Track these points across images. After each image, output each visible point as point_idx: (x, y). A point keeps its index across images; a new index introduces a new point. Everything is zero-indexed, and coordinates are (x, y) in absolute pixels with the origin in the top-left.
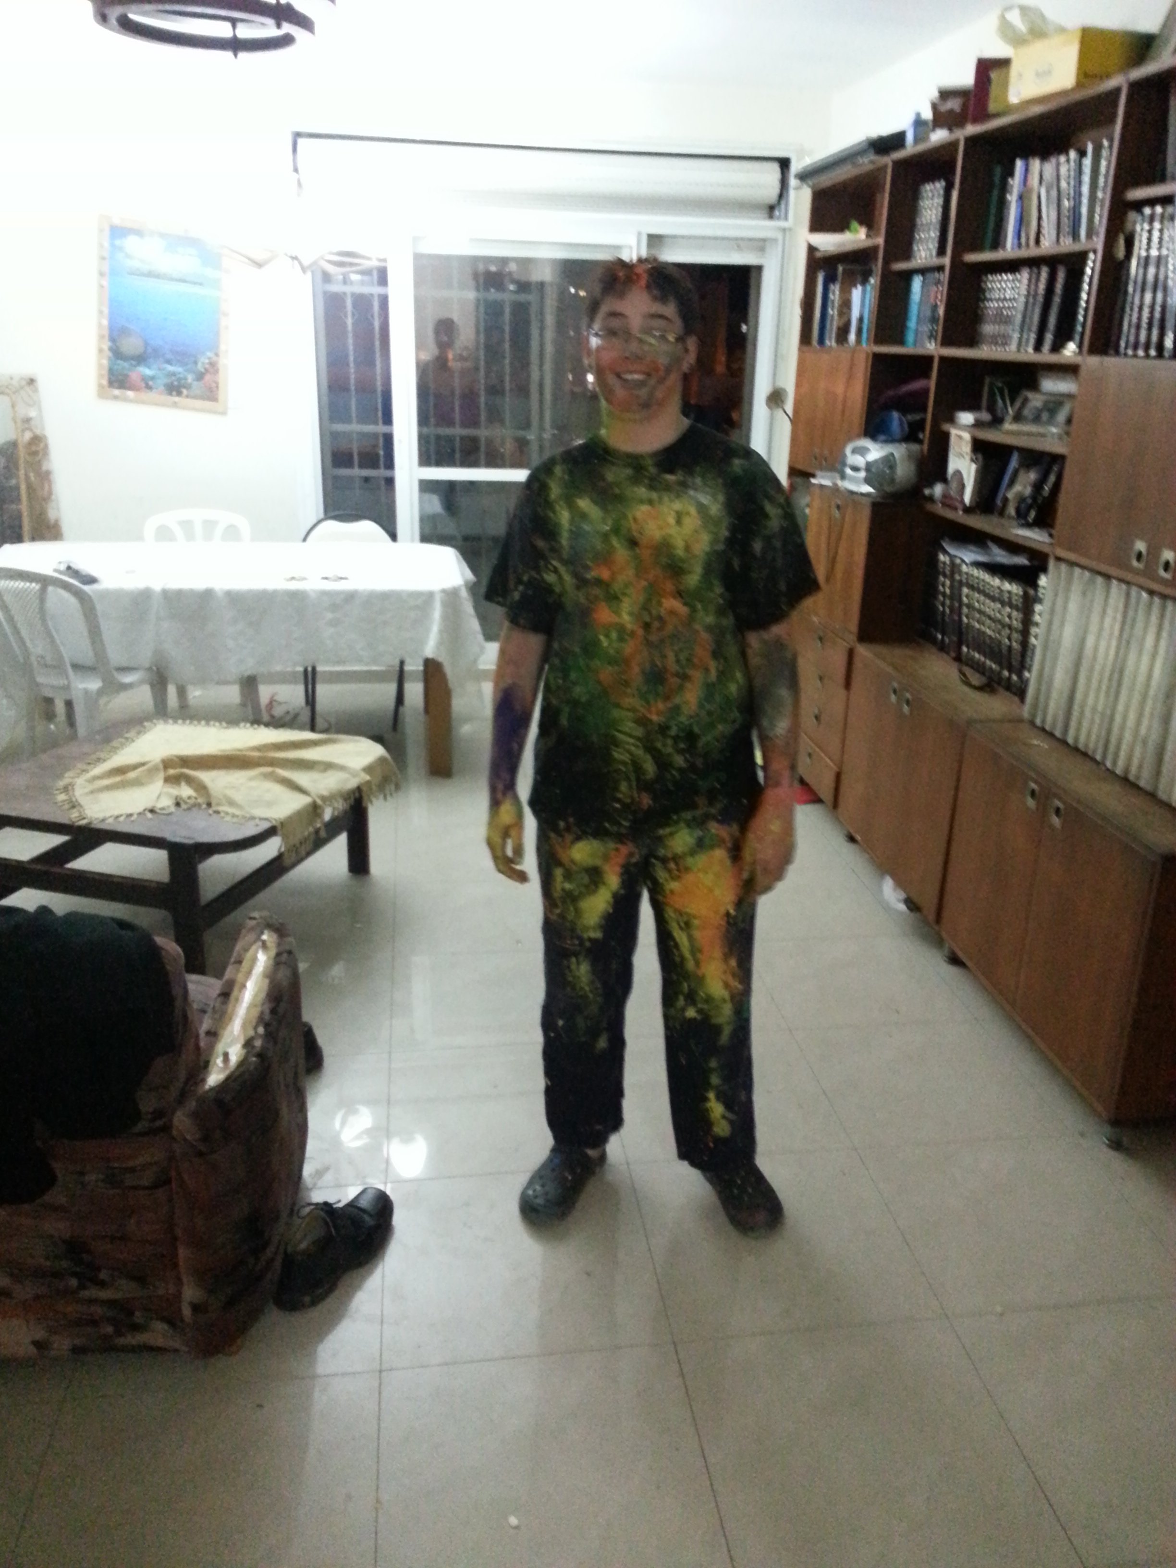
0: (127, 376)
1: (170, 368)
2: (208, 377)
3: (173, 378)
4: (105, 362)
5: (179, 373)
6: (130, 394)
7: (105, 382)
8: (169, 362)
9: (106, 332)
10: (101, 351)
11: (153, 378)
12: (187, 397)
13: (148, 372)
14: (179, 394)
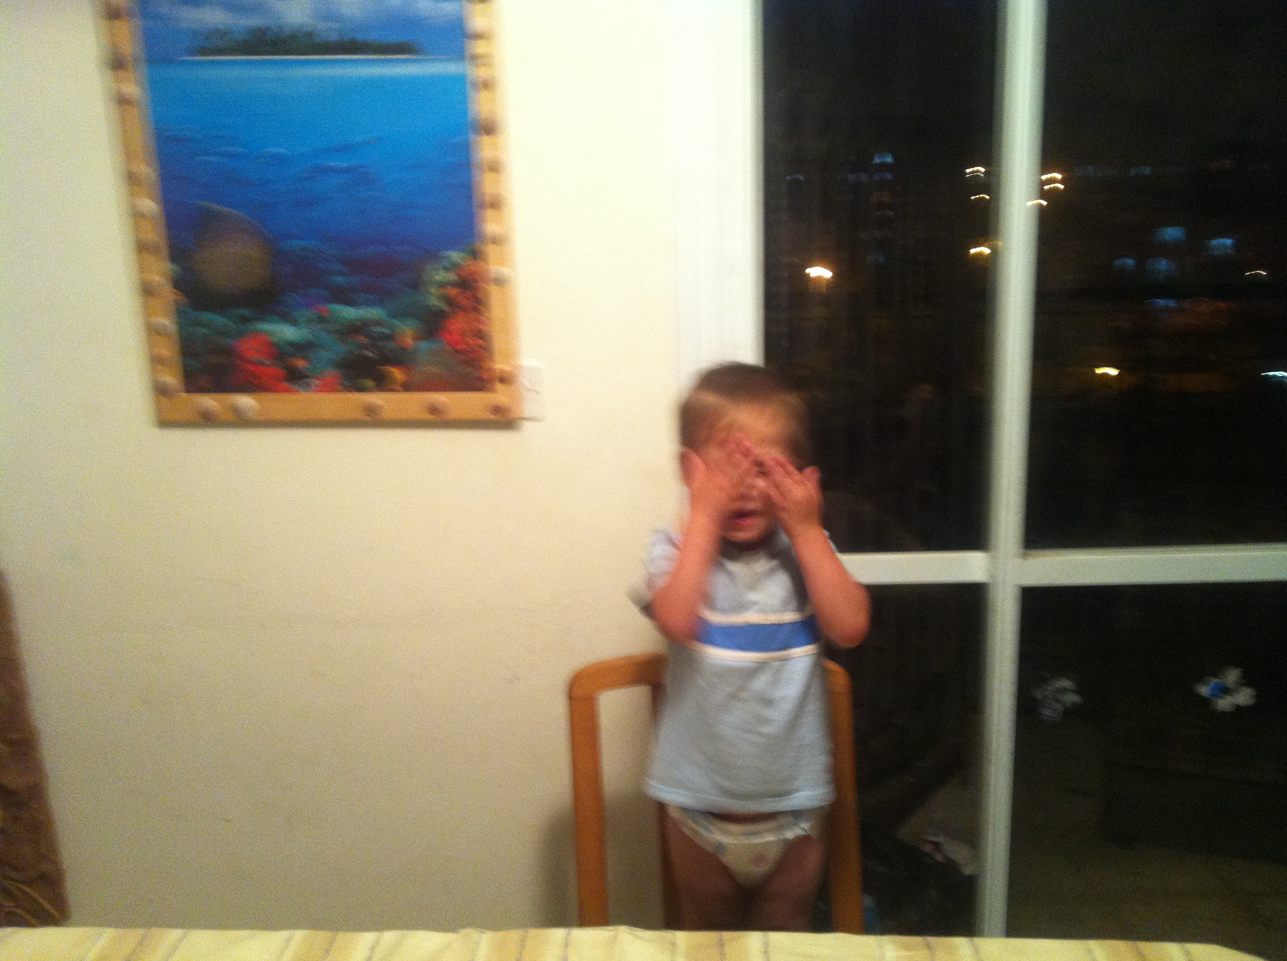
0: (228, 352)
1: (349, 313)
2: (458, 324)
3: (363, 340)
4: (166, 322)
5: (378, 323)
6: (246, 401)
7: (171, 379)
8: (342, 296)
9: (155, 235)
10: (147, 291)
11: (302, 348)
12: (407, 387)
13: (287, 332)
14: (382, 383)
